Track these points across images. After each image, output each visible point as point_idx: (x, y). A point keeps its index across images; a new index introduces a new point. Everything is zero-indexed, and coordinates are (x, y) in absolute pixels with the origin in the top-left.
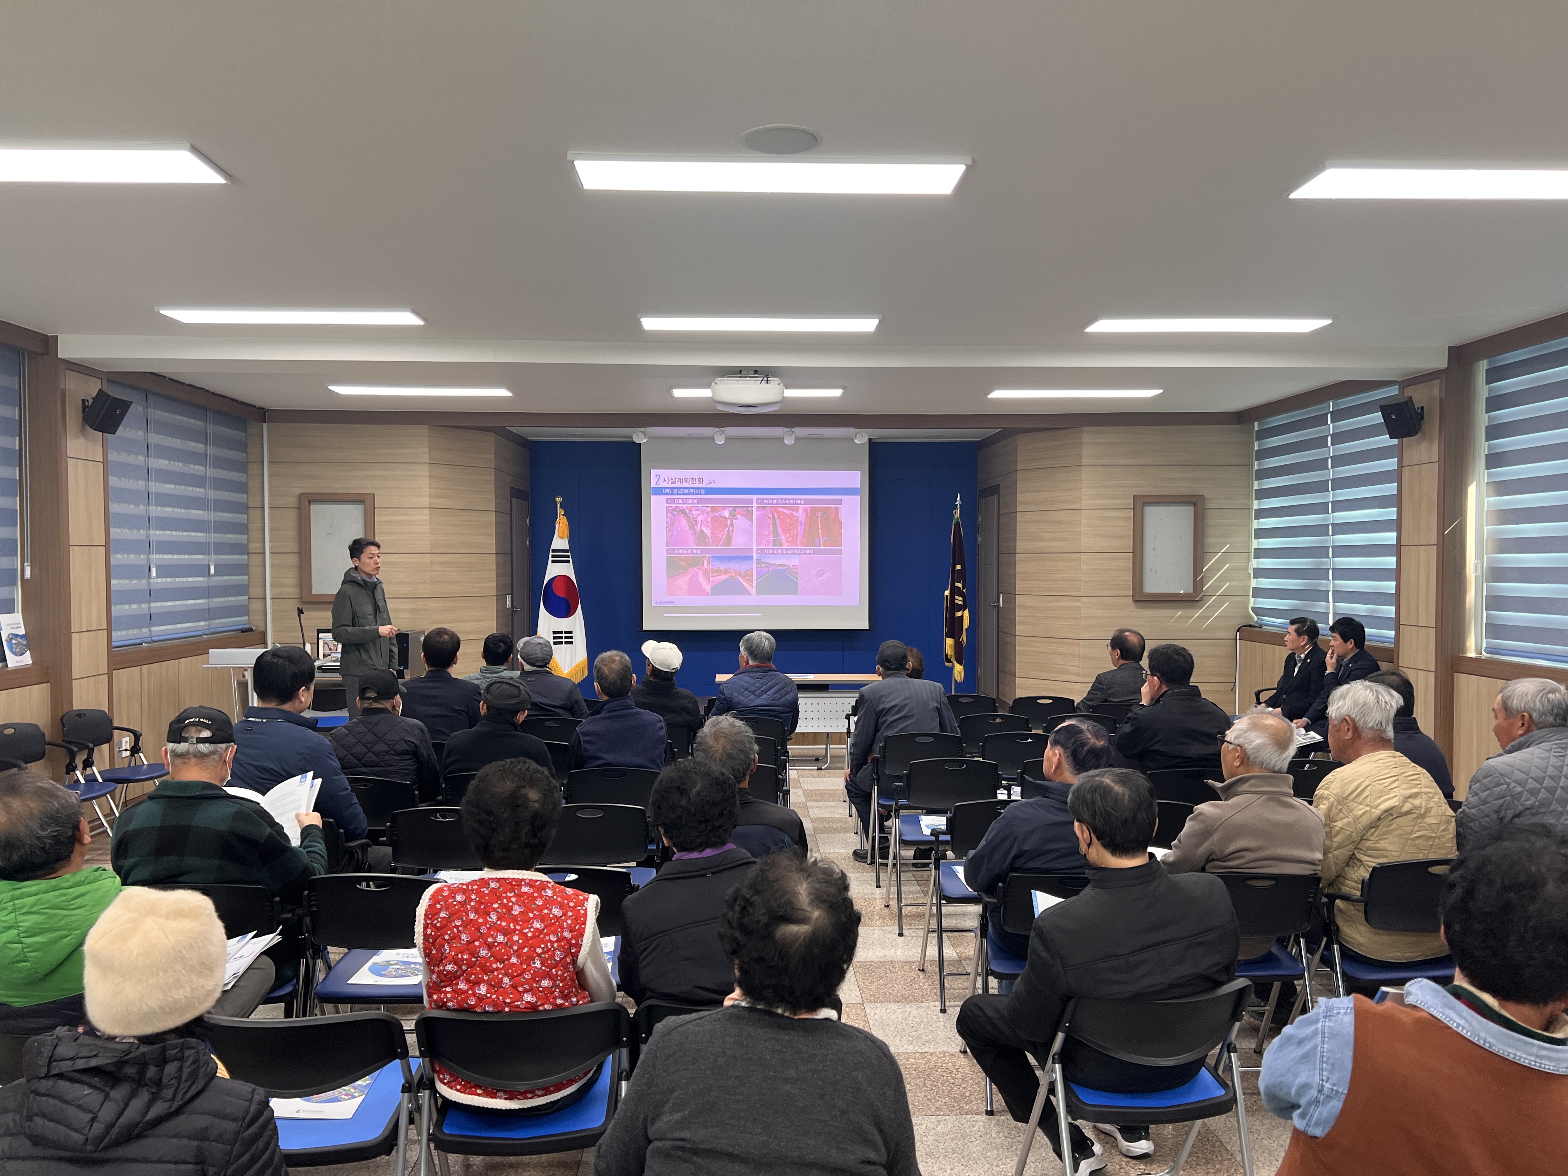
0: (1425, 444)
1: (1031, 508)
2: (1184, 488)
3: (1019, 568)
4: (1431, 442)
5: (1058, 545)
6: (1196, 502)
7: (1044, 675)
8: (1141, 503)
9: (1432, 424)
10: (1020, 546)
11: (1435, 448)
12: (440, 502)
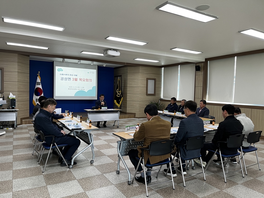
0: (200, 72)
1: (130, 79)
2: (153, 77)
3: (128, 89)
4: (202, 72)
5: (135, 86)
6: (155, 80)
7: (132, 107)
8: (147, 79)
9: (202, 69)
10: (128, 85)
11: (202, 73)
12: (20, 71)
